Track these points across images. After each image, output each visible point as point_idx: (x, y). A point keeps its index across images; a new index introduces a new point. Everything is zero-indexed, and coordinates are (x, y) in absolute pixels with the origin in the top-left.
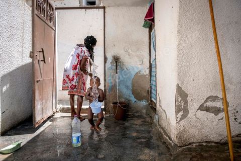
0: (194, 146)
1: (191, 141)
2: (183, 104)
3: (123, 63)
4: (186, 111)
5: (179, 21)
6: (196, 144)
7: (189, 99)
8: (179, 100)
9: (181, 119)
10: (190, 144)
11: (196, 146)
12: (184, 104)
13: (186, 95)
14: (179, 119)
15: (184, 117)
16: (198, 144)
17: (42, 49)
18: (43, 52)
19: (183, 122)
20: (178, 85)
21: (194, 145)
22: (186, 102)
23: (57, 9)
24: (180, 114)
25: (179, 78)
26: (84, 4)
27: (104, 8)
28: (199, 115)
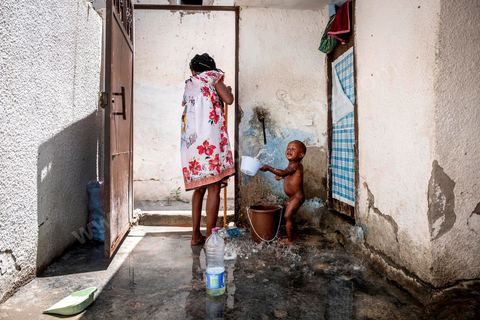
0: (466, 287)
1: (459, 277)
2: (444, 202)
3: (275, 122)
4: (451, 216)
5: (441, 35)
6: (468, 283)
7: (457, 191)
8: (438, 194)
9: (441, 233)
10: (458, 282)
11: (469, 286)
12: (447, 202)
13: (452, 184)
14: (436, 233)
15: (445, 228)
16: (471, 282)
17: (123, 89)
18: (123, 94)
19: (445, 239)
20: (435, 162)
21: (465, 284)
22: (451, 198)
23: (137, 7)
24: (440, 221)
25: (439, 150)
27: (237, 9)
28: (476, 223)
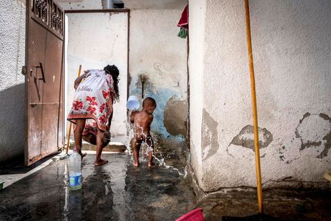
0: (225, 192)
1: (221, 186)
2: (211, 136)
4: (215, 145)
5: (207, 26)
6: (228, 190)
7: (219, 129)
8: (206, 130)
9: (209, 156)
10: (220, 189)
11: (228, 192)
12: (213, 135)
13: (216, 124)
14: (205, 156)
15: (212, 152)
16: (230, 190)
17: (41, 64)
18: (41, 67)
19: (211, 160)
20: (204, 110)
22: (215, 134)
23: (67, 12)
24: (208, 148)
25: (206, 102)
26: (109, 6)
27: (128, 11)
28: (233, 150)
